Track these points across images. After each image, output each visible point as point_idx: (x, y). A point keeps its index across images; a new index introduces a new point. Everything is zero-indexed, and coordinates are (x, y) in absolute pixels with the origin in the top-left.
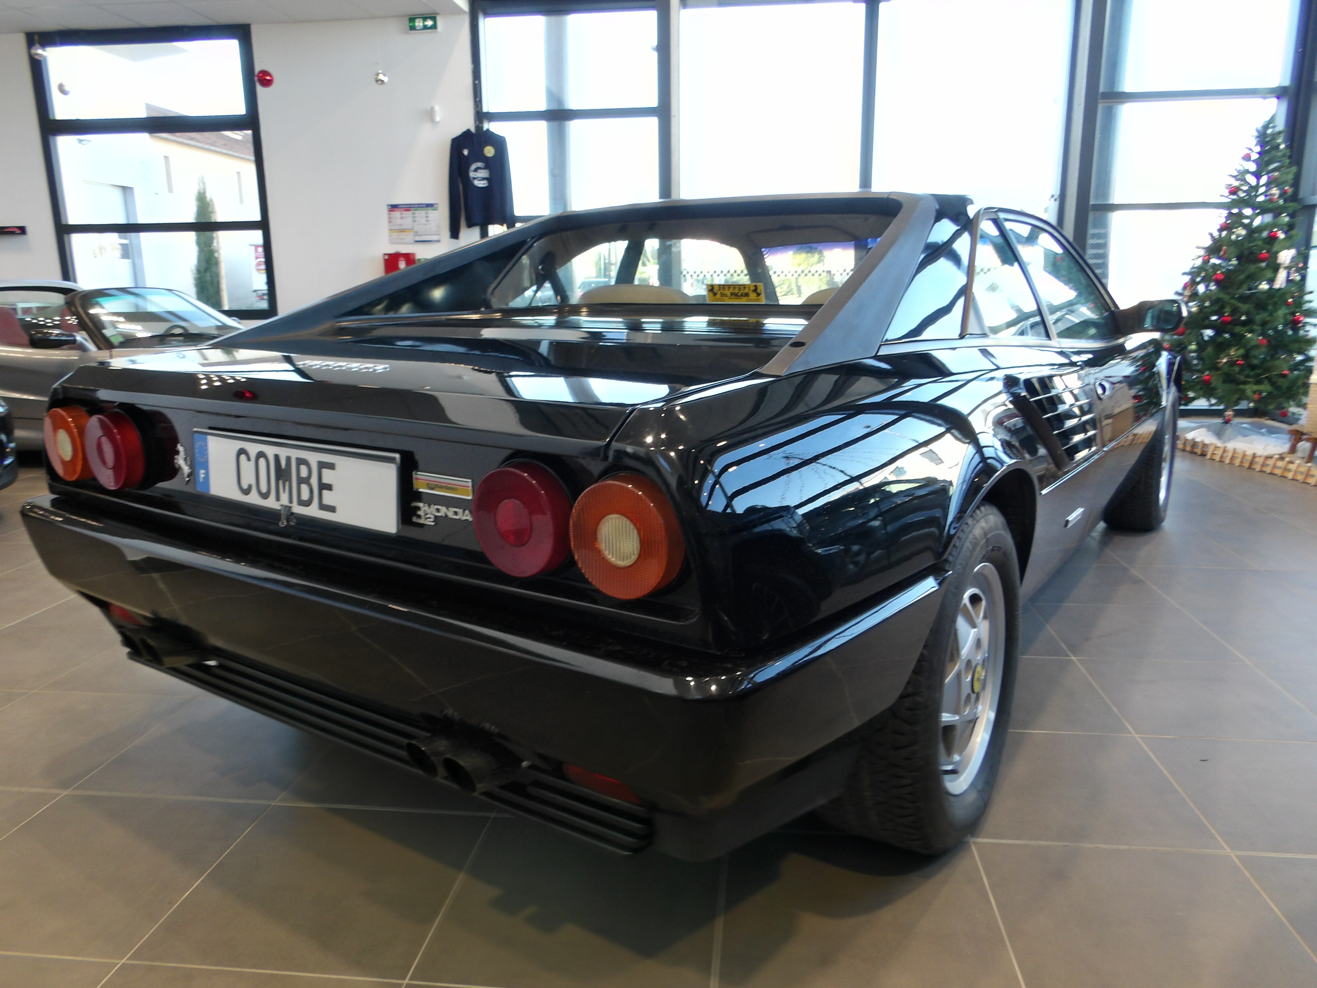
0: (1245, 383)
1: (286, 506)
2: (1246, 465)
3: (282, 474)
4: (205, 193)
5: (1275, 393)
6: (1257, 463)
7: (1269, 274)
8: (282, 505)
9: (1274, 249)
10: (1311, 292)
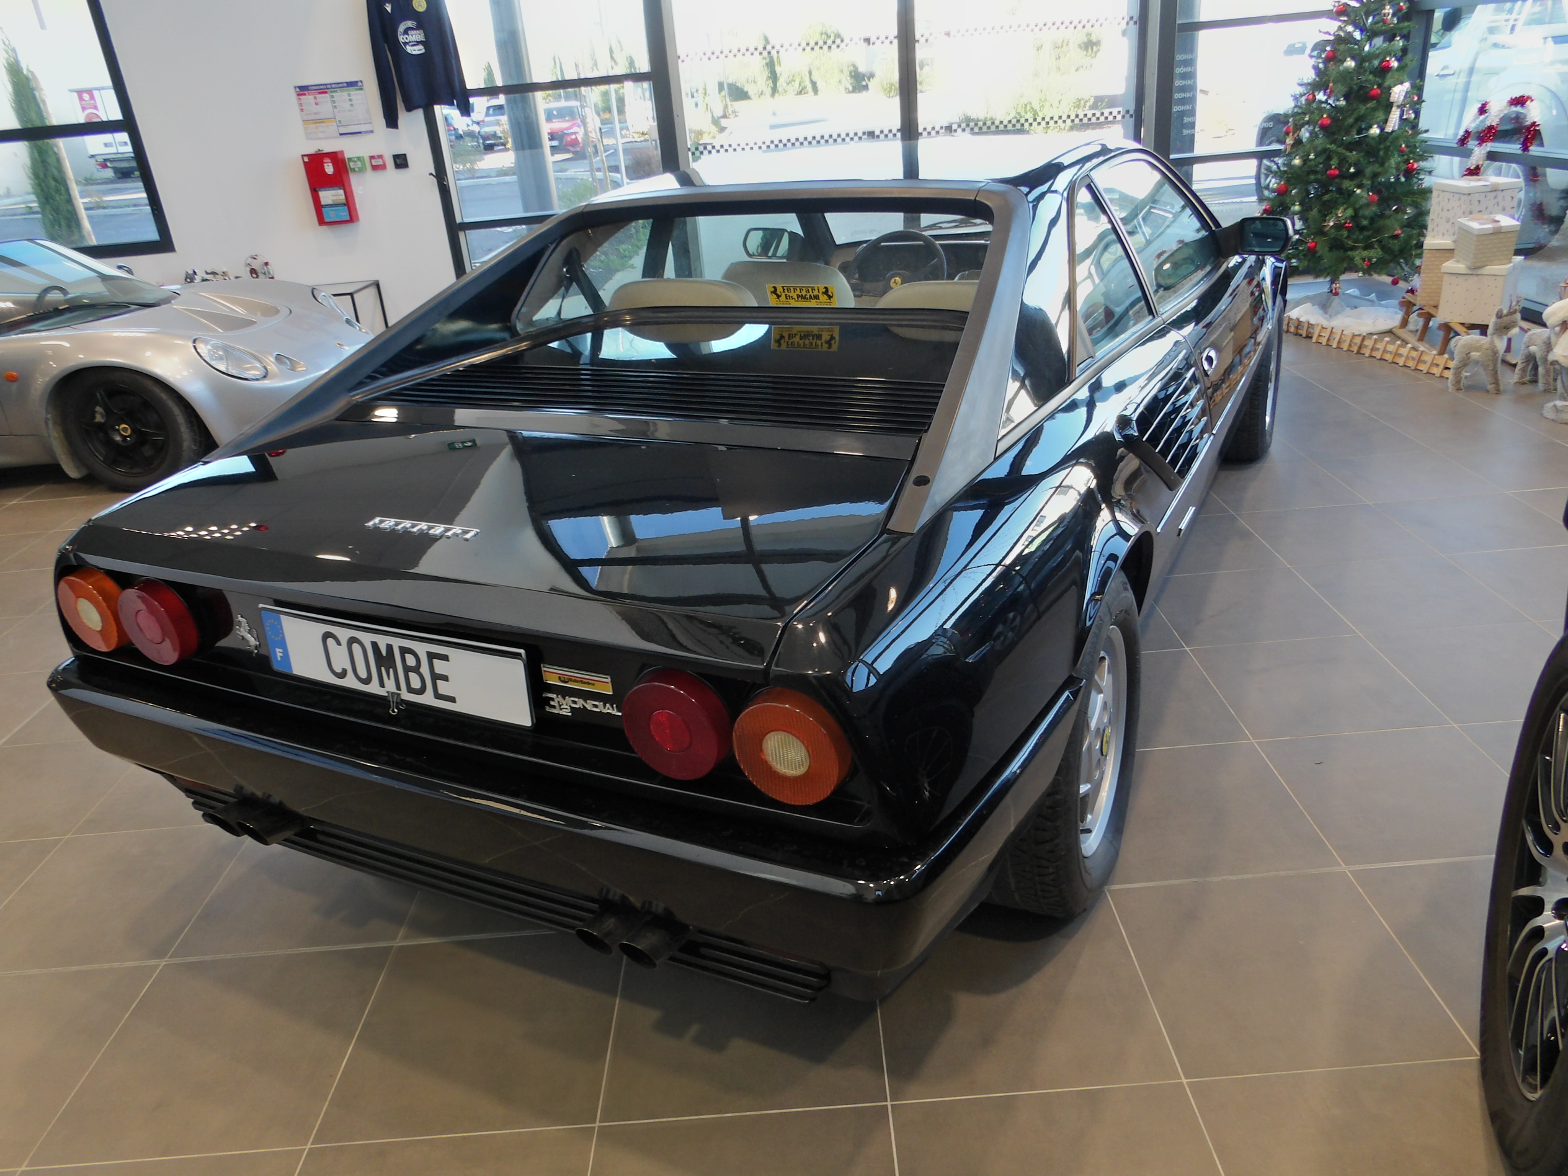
0: (1353, 248)
1: (392, 693)
2: (1355, 349)
3: (385, 660)
4: (17, 62)
5: (1387, 257)
6: (1366, 347)
7: (1380, 115)
8: (388, 692)
9: (1386, 84)
10: (1427, 131)
